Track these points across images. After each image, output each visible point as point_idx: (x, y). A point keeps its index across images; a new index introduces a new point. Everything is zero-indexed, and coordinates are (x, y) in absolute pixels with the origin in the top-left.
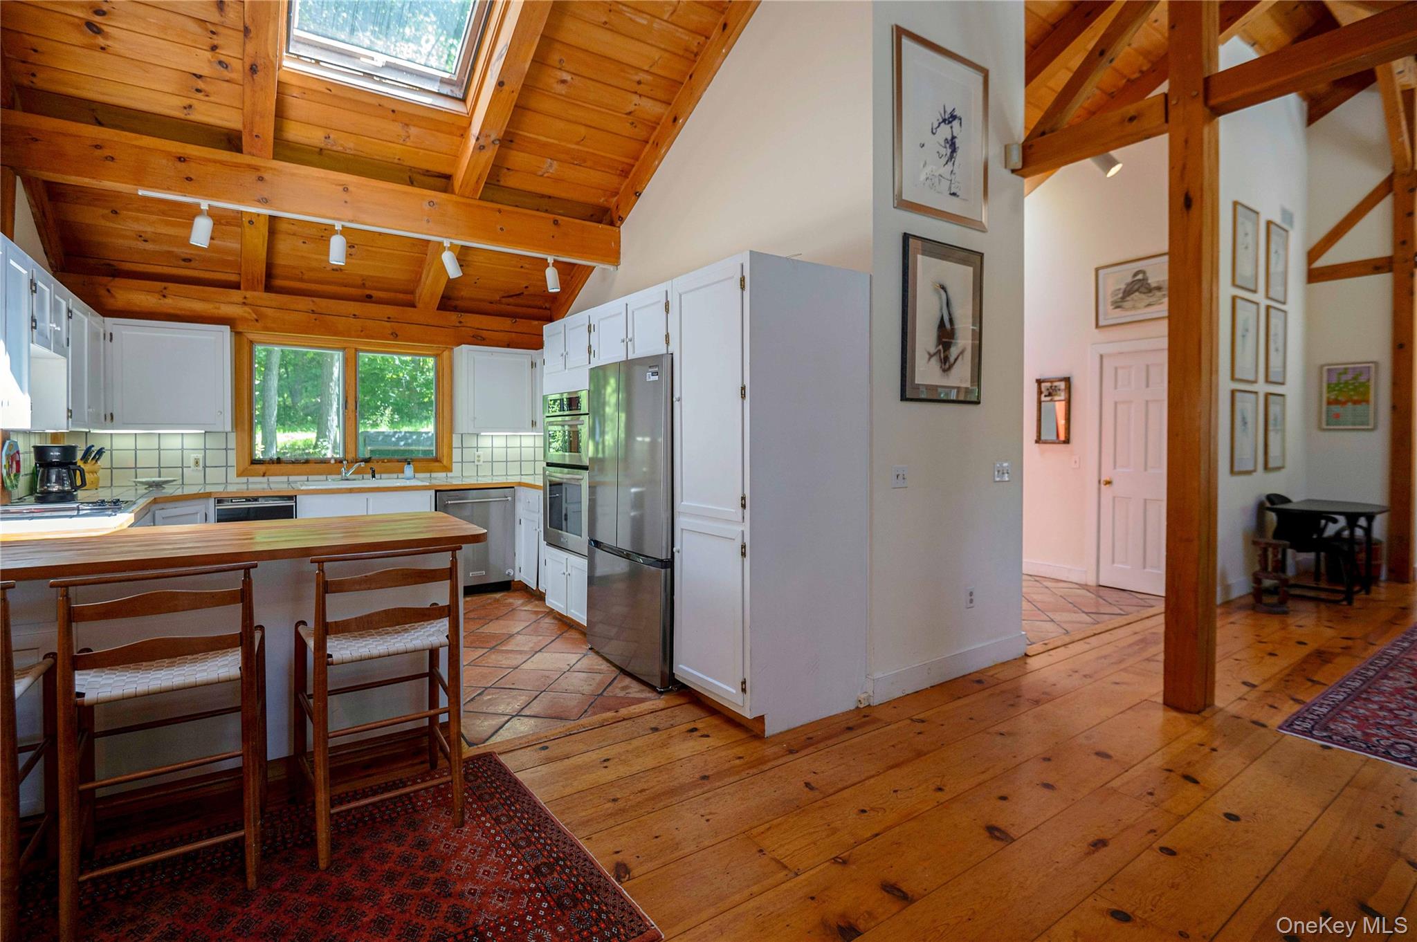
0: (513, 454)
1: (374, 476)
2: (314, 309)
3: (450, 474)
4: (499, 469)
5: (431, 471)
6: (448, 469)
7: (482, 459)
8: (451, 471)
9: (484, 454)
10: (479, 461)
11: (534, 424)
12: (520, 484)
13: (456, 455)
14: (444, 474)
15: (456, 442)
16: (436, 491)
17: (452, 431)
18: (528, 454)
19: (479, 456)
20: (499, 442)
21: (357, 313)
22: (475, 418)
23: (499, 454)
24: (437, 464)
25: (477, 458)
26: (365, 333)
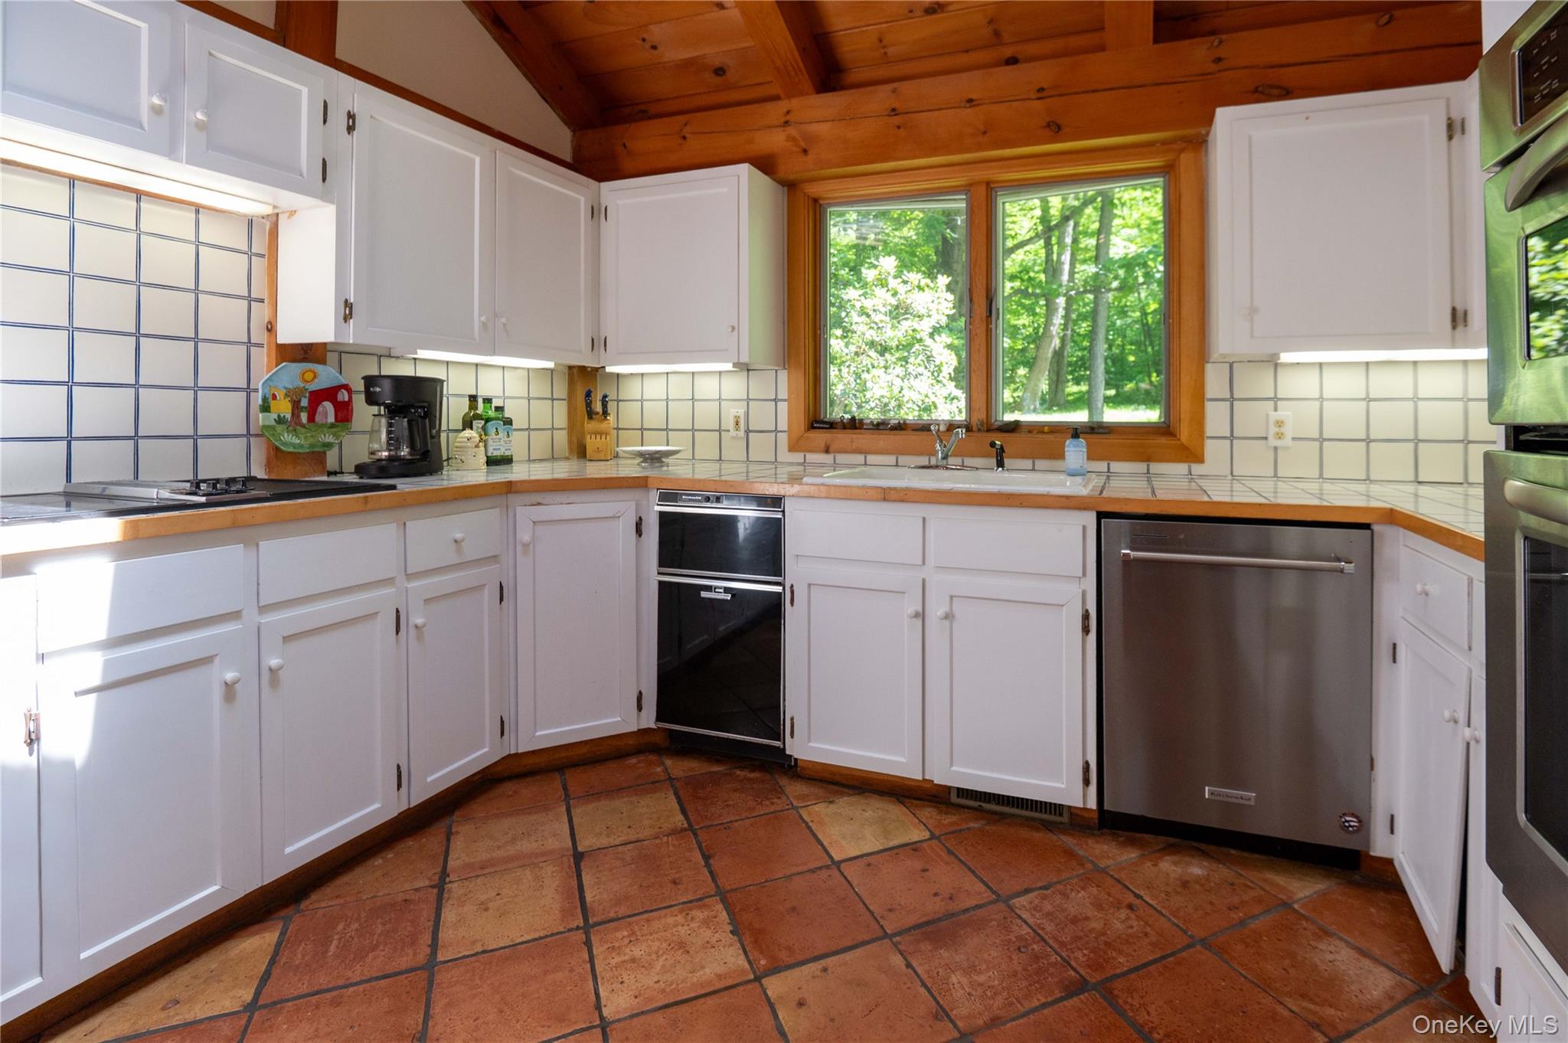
0: (1391, 420)
1: (1000, 464)
2: (896, 105)
3: (1197, 469)
4: (1344, 461)
5: (1148, 458)
6: (1193, 454)
7: (1289, 431)
8: (1200, 460)
9: (1297, 418)
10: (1280, 436)
11: (1458, 318)
12: (1392, 517)
13: (1216, 419)
14: (1181, 468)
15: (1215, 382)
16: (1101, 516)
17: (1202, 355)
18: (1441, 420)
19: (1279, 424)
20: (1339, 385)
21: (973, 96)
22: (1253, 310)
23: (1344, 419)
24: (1163, 440)
25: (1273, 430)
26: (990, 134)
